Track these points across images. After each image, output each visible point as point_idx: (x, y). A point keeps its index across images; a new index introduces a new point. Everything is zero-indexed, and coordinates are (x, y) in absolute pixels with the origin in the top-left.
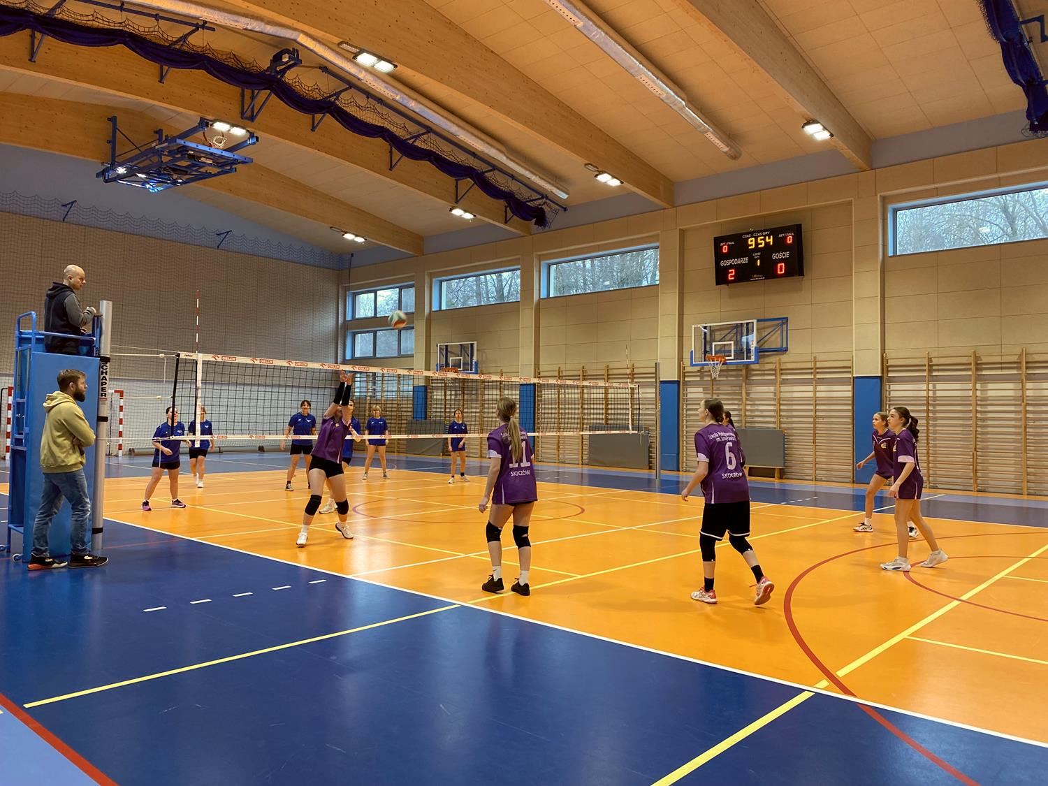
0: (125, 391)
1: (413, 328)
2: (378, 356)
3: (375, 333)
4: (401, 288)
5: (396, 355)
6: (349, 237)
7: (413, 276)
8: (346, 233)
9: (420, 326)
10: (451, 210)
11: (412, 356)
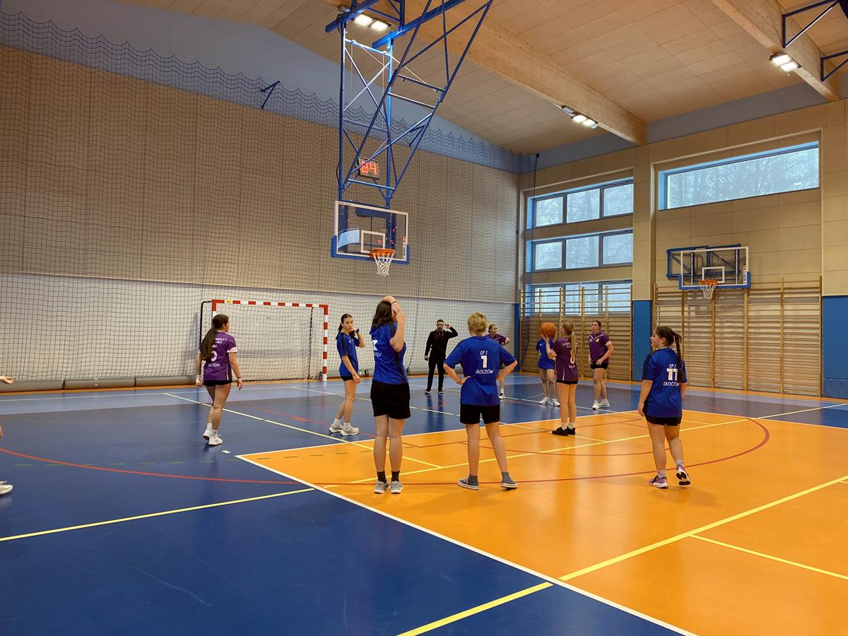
0: (330, 305)
1: (631, 231)
2: (567, 268)
3: (564, 241)
4: (602, 188)
5: (598, 265)
6: (579, 119)
7: (632, 170)
8: (577, 114)
9: (645, 229)
10: (772, 57)
11: (630, 265)
